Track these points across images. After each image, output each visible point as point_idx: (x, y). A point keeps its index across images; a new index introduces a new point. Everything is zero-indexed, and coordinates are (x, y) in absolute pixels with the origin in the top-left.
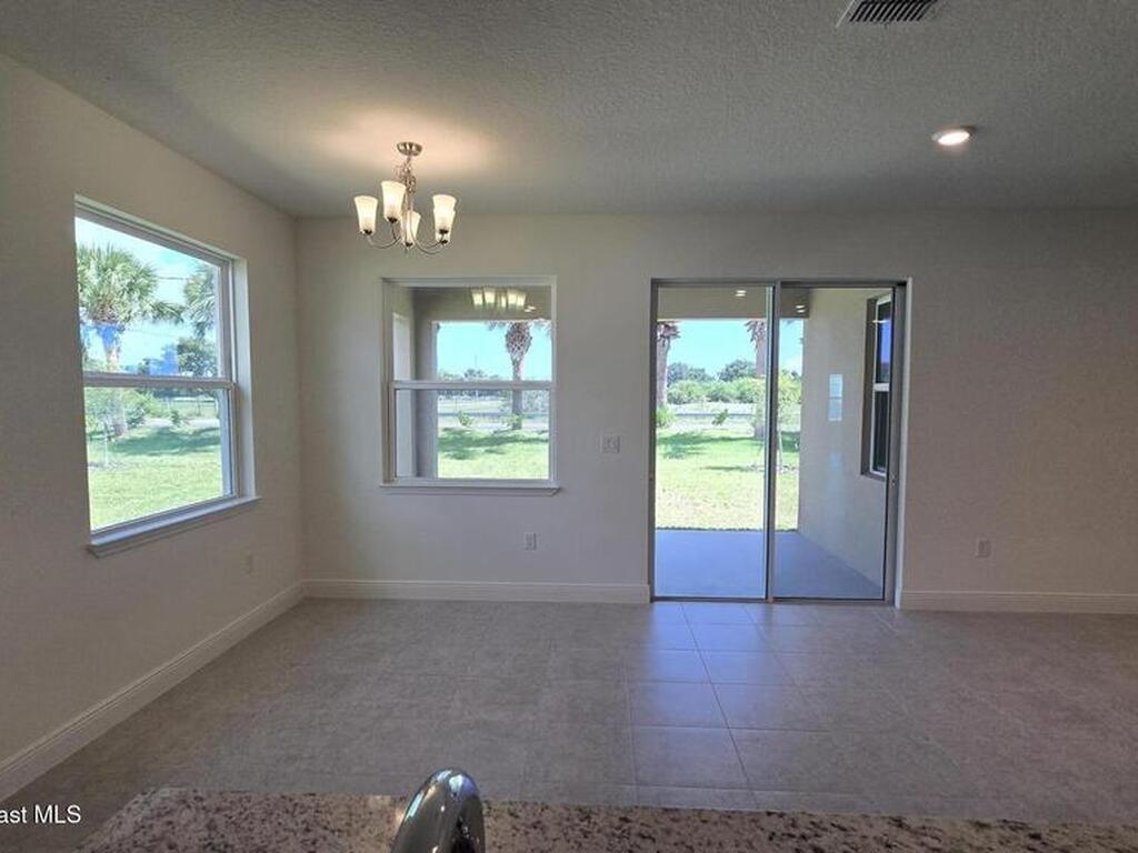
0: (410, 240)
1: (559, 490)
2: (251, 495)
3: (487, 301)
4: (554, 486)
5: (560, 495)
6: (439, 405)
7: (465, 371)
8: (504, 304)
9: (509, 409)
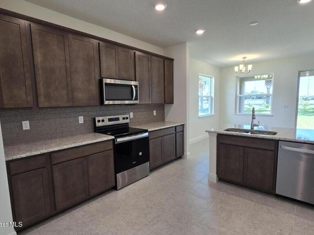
0: (244, 72)
1: (272, 116)
2: (213, 114)
3: (258, 77)
4: (271, 115)
5: (273, 116)
6: (245, 102)
7: (251, 91)
8: (262, 77)
9: (265, 103)
